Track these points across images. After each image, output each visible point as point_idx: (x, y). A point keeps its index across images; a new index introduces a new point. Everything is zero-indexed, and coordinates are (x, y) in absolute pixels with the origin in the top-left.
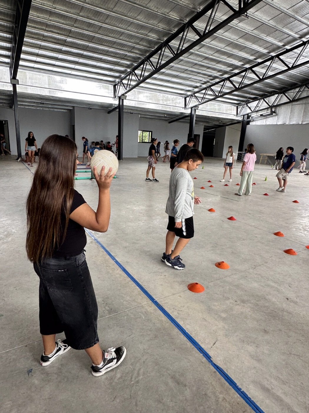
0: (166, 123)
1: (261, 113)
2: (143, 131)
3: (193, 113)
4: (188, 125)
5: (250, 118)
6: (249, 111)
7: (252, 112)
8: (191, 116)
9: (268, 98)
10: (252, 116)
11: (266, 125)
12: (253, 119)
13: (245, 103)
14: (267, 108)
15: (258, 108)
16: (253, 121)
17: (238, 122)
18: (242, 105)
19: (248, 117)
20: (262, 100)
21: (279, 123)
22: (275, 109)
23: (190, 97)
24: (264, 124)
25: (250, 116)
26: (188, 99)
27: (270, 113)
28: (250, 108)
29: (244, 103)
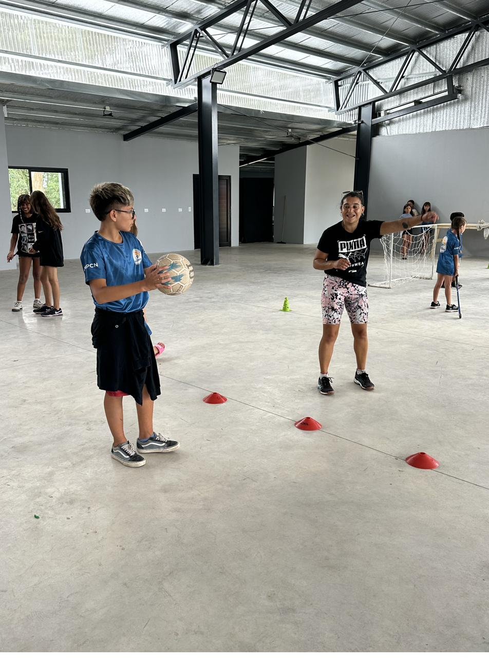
0: (115, 141)
1: (413, 96)
2: (31, 169)
3: (207, 98)
4: (194, 146)
5: (382, 114)
6: (374, 93)
7: (387, 95)
8: (199, 110)
9: (432, 49)
10: (385, 108)
11: (435, 133)
12: (389, 117)
13: (361, 69)
14: (434, 80)
15: (403, 80)
16: (391, 122)
17: (345, 130)
18: (350, 76)
19: (376, 113)
20: (416, 54)
21: (476, 125)
22: (459, 80)
23: (187, 42)
24: (428, 129)
25: (379, 109)
26: (181, 50)
27: (446, 93)
28: (377, 83)
29: (357, 69)
